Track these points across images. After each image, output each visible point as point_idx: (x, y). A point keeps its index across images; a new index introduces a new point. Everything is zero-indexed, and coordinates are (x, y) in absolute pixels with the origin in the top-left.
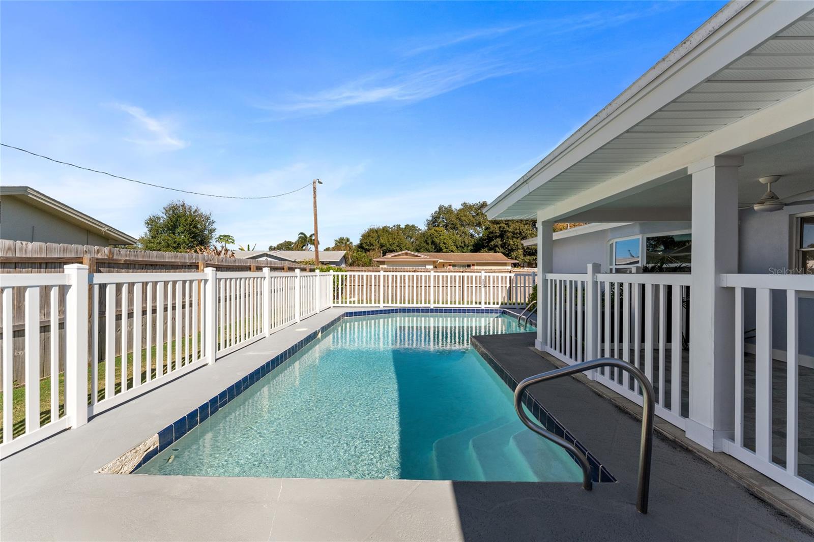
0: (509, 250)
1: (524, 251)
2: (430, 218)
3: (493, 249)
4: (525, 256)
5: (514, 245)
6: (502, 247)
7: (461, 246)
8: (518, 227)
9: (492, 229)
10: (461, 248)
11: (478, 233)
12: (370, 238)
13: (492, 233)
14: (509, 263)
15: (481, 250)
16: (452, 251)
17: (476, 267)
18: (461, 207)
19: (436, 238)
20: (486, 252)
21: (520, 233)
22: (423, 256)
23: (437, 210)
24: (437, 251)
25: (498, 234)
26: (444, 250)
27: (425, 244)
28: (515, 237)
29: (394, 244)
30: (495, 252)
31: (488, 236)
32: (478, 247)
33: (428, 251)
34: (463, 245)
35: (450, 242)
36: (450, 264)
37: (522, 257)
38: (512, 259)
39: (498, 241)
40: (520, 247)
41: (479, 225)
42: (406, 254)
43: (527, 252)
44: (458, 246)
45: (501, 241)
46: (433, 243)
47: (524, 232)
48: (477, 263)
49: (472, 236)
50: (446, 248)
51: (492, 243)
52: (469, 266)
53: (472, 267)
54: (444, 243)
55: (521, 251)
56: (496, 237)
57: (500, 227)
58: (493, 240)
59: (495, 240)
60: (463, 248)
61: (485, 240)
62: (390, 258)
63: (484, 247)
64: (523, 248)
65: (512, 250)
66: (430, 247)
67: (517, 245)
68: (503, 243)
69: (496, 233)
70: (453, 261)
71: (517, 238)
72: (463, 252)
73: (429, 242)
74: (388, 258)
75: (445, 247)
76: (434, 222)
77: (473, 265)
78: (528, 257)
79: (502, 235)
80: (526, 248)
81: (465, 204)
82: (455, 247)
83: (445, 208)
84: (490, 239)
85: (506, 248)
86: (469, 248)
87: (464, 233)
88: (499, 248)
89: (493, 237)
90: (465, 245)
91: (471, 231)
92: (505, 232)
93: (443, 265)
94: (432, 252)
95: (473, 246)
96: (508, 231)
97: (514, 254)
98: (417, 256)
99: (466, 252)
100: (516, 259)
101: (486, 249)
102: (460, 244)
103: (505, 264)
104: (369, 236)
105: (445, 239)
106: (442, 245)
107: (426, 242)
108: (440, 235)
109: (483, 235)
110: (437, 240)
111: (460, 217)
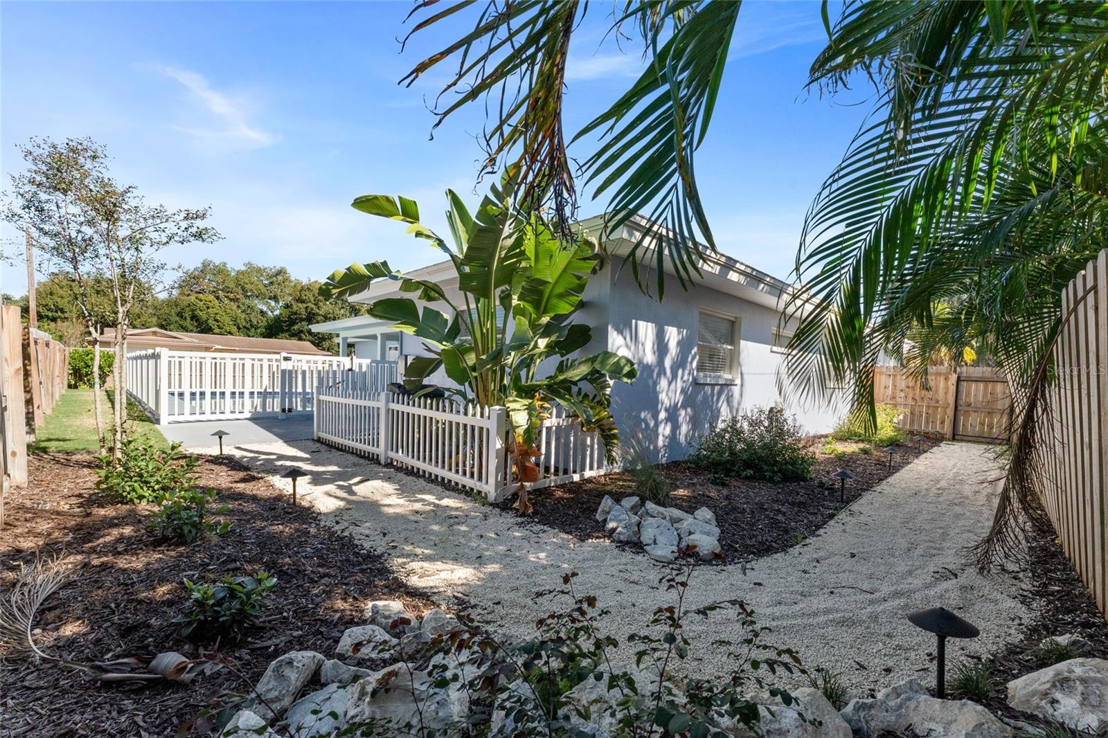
2: (186, 277)
3: (297, 335)
6: (310, 334)
7: (244, 327)
9: (295, 308)
10: (247, 329)
11: (272, 311)
13: (296, 313)
15: (279, 335)
16: (230, 333)
18: (244, 268)
19: (201, 310)
20: (286, 338)
23: (200, 265)
24: (202, 332)
25: (305, 316)
26: (216, 331)
27: (177, 318)
30: (300, 339)
31: (289, 317)
32: (275, 329)
33: (185, 329)
34: (248, 326)
35: (226, 320)
39: (305, 325)
41: (274, 298)
42: (155, 333)
44: (241, 326)
45: (308, 325)
46: (194, 317)
49: (263, 313)
50: (219, 329)
51: (296, 327)
54: (217, 321)
56: (302, 320)
57: (307, 308)
58: (297, 324)
59: (299, 324)
61: (285, 322)
63: (283, 331)
65: (323, 339)
66: (188, 323)
69: (301, 314)
70: (238, 349)
72: (249, 336)
73: (187, 315)
75: (218, 326)
76: (192, 284)
79: (310, 317)
81: (249, 265)
82: (235, 327)
83: (214, 266)
84: (292, 322)
86: (259, 331)
87: (252, 308)
88: (304, 335)
89: (296, 319)
90: (251, 326)
91: (262, 307)
92: (314, 314)
94: (191, 331)
95: (266, 328)
96: (318, 314)
98: (175, 338)
99: (253, 336)
100: (328, 350)
101: (287, 335)
102: (244, 324)
104: (51, 294)
105: (216, 314)
106: (211, 322)
107: (180, 315)
108: (208, 308)
109: (281, 314)
110: (202, 315)
111: (242, 283)
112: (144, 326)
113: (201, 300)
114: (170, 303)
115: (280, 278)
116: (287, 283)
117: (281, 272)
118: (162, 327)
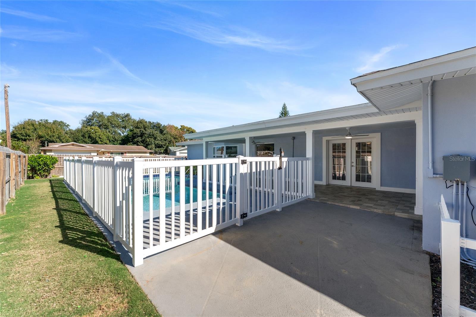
0: (146, 144)
1: (155, 145)
2: (85, 119)
3: (136, 143)
4: (156, 148)
5: (150, 142)
6: (142, 143)
7: (112, 141)
8: (151, 132)
9: (135, 131)
10: (113, 141)
11: (123, 133)
12: (26, 130)
13: (135, 133)
14: (148, 152)
15: (128, 143)
16: (106, 143)
17: (127, 155)
18: (111, 115)
19: (93, 134)
20: (131, 145)
21: (153, 135)
22: (88, 147)
23: (91, 114)
24: (93, 143)
25: (139, 135)
26: (99, 143)
27: (82, 138)
28: (150, 137)
29: (54, 136)
30: (138, 145)
31: (132, 135)
32: (125, 141)
34: (114, 140)
35: (104, 137)
36: (109, 152)
37: (154, 149)
38: (149, 149)
39: (140, 139)
40: (153, 143)
41: (125, 128)
42: (73, 145)
43: (157, 146)
44: (111, 140)
45: (141, 139)
46: (89, 137)
47: (155, 135)
48: (128, 152)
49: (120, 134)
50: (101, 142)
51: (136, 140)
52: (122, 153)
53: (125, 154)
54: (100, 138)
55: (153, 145)
56: (138, 136)
57: (140, 131)
58: (136, 138)
59: (137, 138)
60: (114, 141)
61: (131, 137)
62: (58, 148)
64: (155, 144)
65: (148, 145)
66: (87, 140)
67: (151, 142)
68: (143, 140)
69: (138, 134)
70: (112, 151)
71: (151, 138)
72: (114, 145)
73: (87, 136)
74: (56, 148)
75: (101, 140)
76: (88, 122)
77: (126, 153)
78: (158, 149)
79: (142, 135)
80: (156, 144)
81: (113, 113)
82: (108, 141)
83: (98, 114)
84: (134, 137)
85: (145, 143)
86: (118, 142)
87: (115, 132)
88: (140, 143)
89: (136, 136)
90: (115, 140)
91: (119, 131)
92: (144, 134)
93: (104, 153)
95: (121, 140)
96: (146, 134)
97: (150, 147)
98: (83, 146)
99: (116, 145)
100: (151, 150)
101: (131, 143)
102: (112, 139)
103: (146, 153)
104: (24, 128)
105: (99, 135)
106: (97, 139)
107: (83, 136)
108: (96, 132)
109: (128, 134)
110: (93, 136)
111: (110, 121)
112: (67, 142)
113: (93, 129)
114: (78, 131)
115: (127, 118)
116: (130, 120)
117: (127, 115)
118: (75, 141)
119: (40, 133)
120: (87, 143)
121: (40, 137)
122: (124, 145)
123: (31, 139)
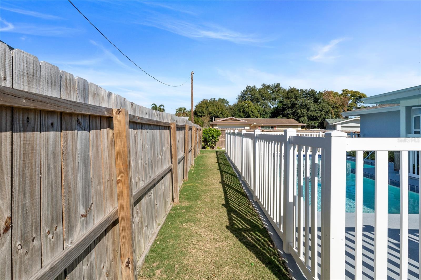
0: (297, 116)
1: (308, 117)
2: (240, 94)
3: (286, 116)
4: (308, 121)
5: (301, 113)
6: (293, 115)
7: (263, 114)
8: (304, 101)
10: (263, 115)
11: (273, 105)
12: (202, 108)
13: (286, 105)
14: (299, 126)
15: (277, 116)
16: (257, 117)
17: (277, 128)
18: (261, 87)
19: (246, 108)
20: (281, 118)
21: (306, 105)
22: (243, 121)
23: (245, 89)
24: (246, 117)
25: (290, 106)
26: (251, 117)
27: (238, 112)
28: (302, 108)
29: (218, 112)
30: (288, 118)
31: (283, 107)
32: (275, 114)
34: (264, 113)
35: (256, 111)
36: (260, 126)
37: (306, 122)
38: (300, 122)
39: (290, 111)
40: (306, 115)
41: (275, 99)
42: (231, 119)
43: (310, 118)
44: (261, 114)
45: (292, 110)
46: (244, 111)
47: (308, 105)
48: (278, 125)
49: (270, 107)
50: (253, 115)
51: (286, 112)
52: (272, 127)
53: (274, 128)
54: (252, 112)
55: (306, 118)
56: (288, 108)
57: (291, 101)
58: (286, 110)
59: (287, 110)
60: (264, 115)
62: (221, 122)
63: (279, 114)
64: (307, 116)
65: (300, 117)
66: (241, 114)
67: (303, 114)
68: (293, 112)
69: (288, 105)
70: (262, 124)
71: (304, 109)
72: (264, 118)
73: (241, 110)
74: (219, 122)
75: (253, 114)
76: (243, 97)
77: (275, 127)
78: (311, 122)
79: (293, 105)
80: (309, 115)
81: (264, 85)
82: (259, 114)
83: (251, 88)
84: (284, 109)
85: (296, 115)
86: (268, 115)
87: (265, 105)
88: (290, 115)
89: (286, 108)
90: (266, 113)
91: (269, 104)
92: (295, 104)
93: (255, 127)
94: (243, 117)
95: (271, 113)
96: (297, 104)
97: (301, 119)
99: (266, 118)
100: (302, 123)
101: (281, 116)
102: (263, 112)
103: (296, 126)
105: (252, 109)
106: (250, 113)
107: (239, 111)
108: (249, 106)
109: (278, 106)
110: (246, 110)
111: (261, 93)
112: (227, 117)
113: (246, 103)
114: (235, 106)
115: (277, 89)
116: (280, 91)
117: (278, 85)
118: (233, 116)
119: (210, 110)
120: (241, 118)
121: (210, 113)
122: (274, 118)
123: (205, 115)
